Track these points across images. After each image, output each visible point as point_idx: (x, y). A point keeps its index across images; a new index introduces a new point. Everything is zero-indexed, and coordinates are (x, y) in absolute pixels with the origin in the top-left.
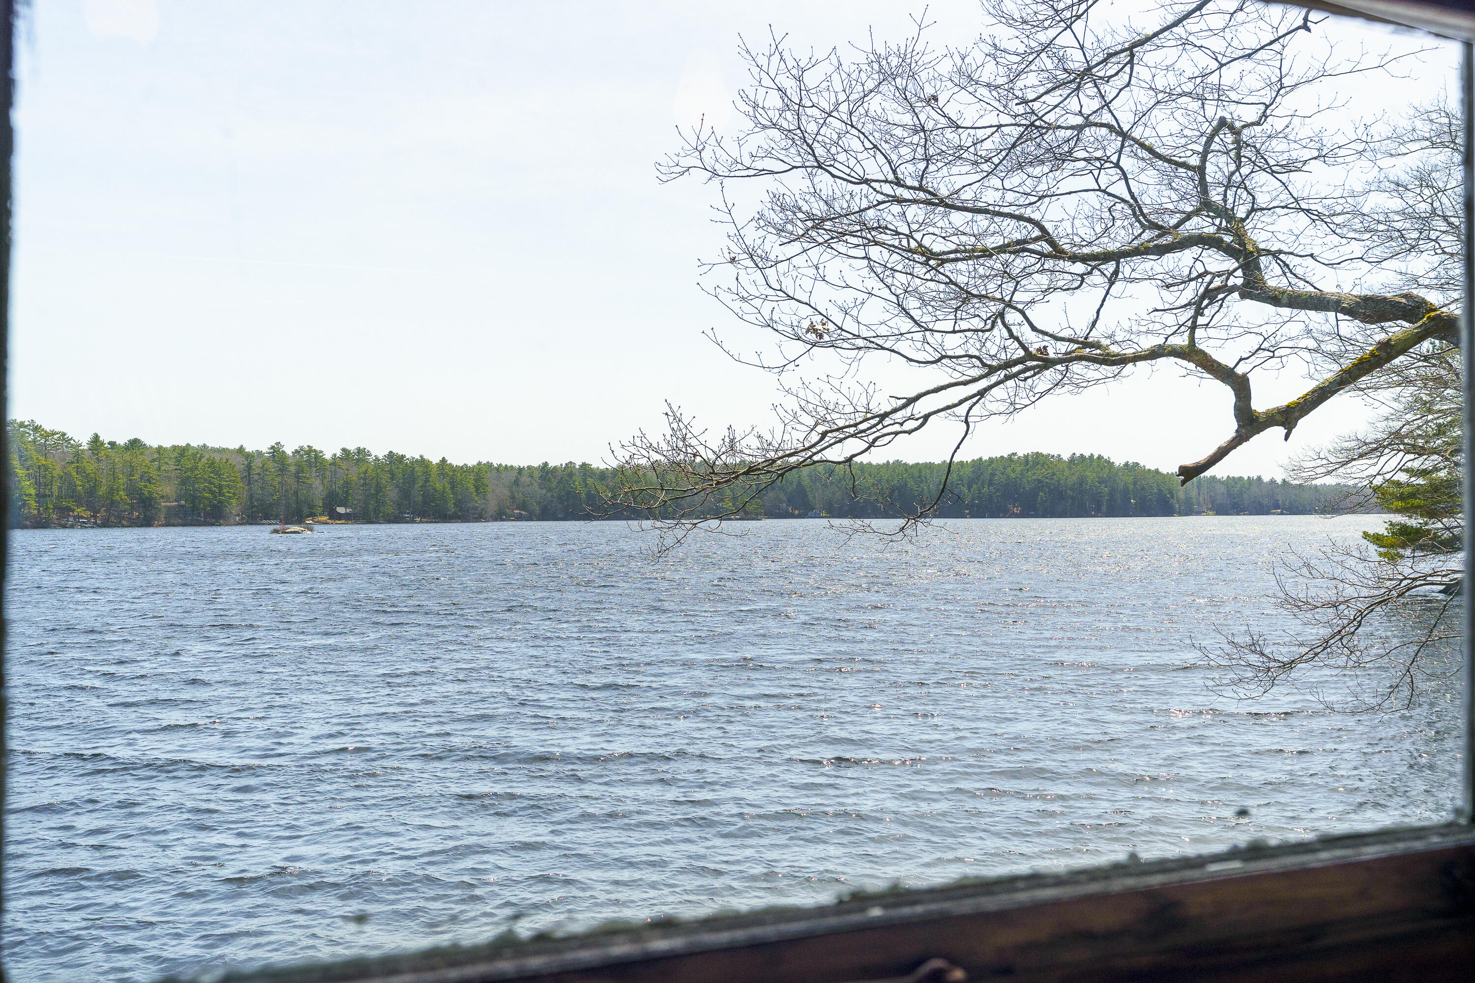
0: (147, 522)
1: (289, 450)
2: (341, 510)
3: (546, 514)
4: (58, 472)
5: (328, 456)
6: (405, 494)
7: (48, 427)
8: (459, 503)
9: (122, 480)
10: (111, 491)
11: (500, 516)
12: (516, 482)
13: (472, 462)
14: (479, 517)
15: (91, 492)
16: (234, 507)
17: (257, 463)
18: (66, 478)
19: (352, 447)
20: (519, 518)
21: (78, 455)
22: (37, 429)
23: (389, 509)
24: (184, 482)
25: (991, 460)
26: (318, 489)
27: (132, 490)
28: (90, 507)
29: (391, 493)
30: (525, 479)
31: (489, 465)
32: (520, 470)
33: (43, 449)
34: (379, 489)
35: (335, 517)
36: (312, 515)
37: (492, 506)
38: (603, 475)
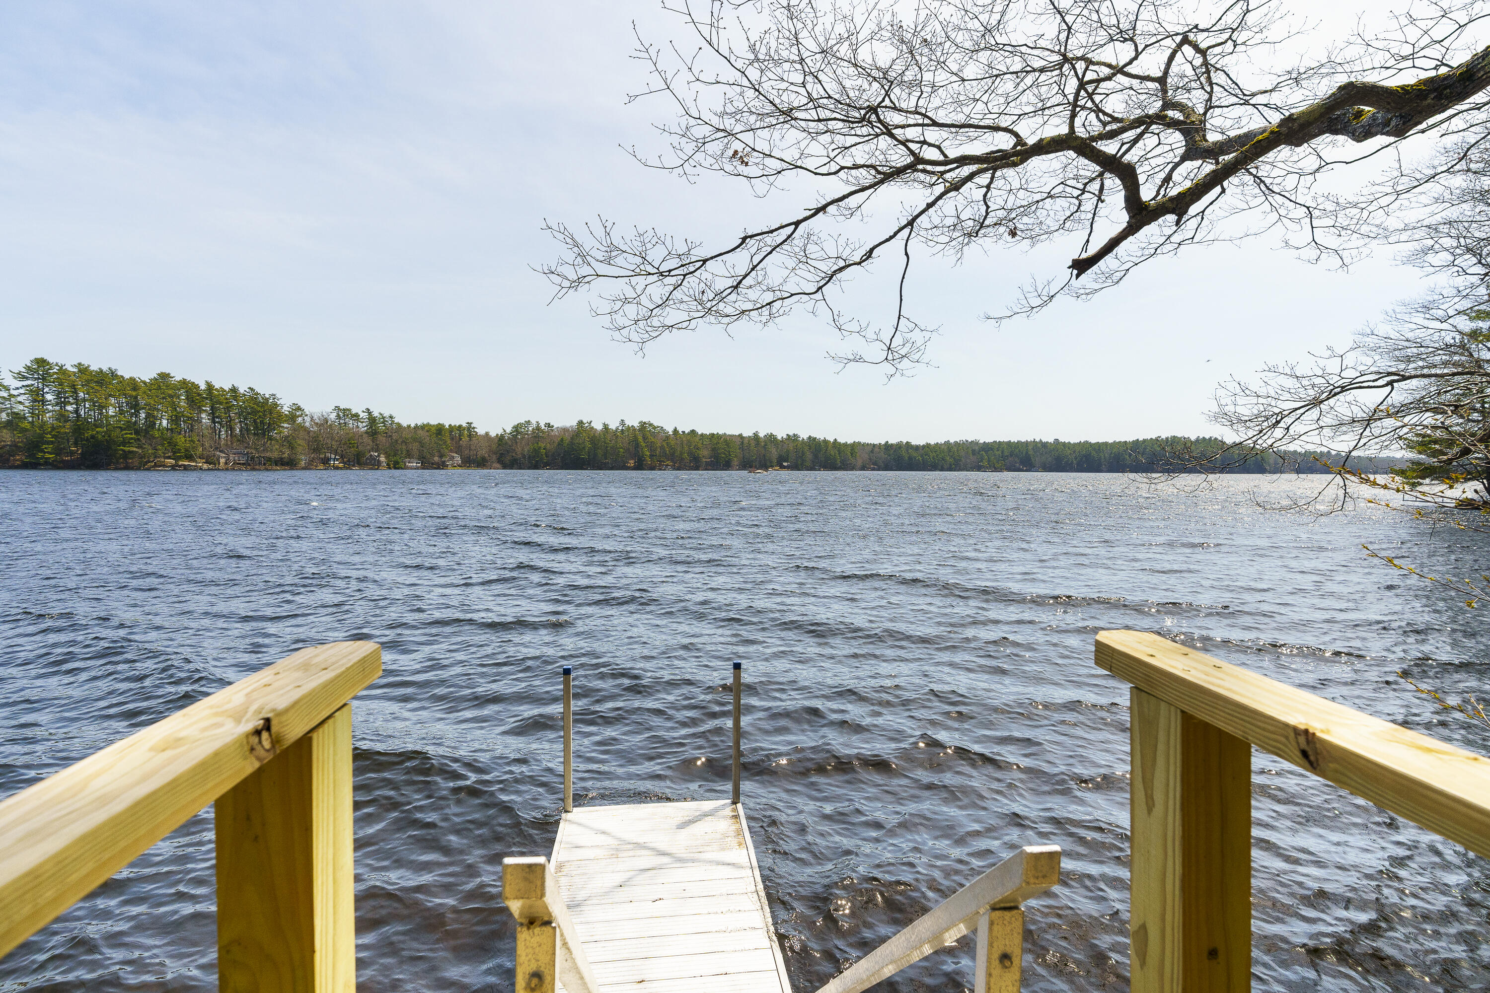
0: (697, 468)
1: (761, 435)
2: (785, 464)
3: (887, 468)
4: (659, 445)
5: (779, 438)
6: (816, 456)
7: (656, 424)
8: (843, 462)
9: (686, 448)
10: (681, 453)
11: (863, 468)
12: (872, 451)
13: (850, 441)
14: (852, 468)
15: (673, 454)
16: (735, 462)
17: (746, 441)
18: (662, 447)
19: (791, 434)
20: (873, 469)
21: (668, 437)
22: (651, 425)
23: (808, 464)
24: (714, 450)
25: (1144, 441)
26: (774, 453)
27: (690, 453)
28: (672, 461)
29: (809, 456)
30: (876, 450)
31: (859, 443)
32: (874, 445)
33: (654, 435)
34: (803, 454)
35: (782, 467)
36: (772, 466)
37: (859, 463)
38: (917, 448)
